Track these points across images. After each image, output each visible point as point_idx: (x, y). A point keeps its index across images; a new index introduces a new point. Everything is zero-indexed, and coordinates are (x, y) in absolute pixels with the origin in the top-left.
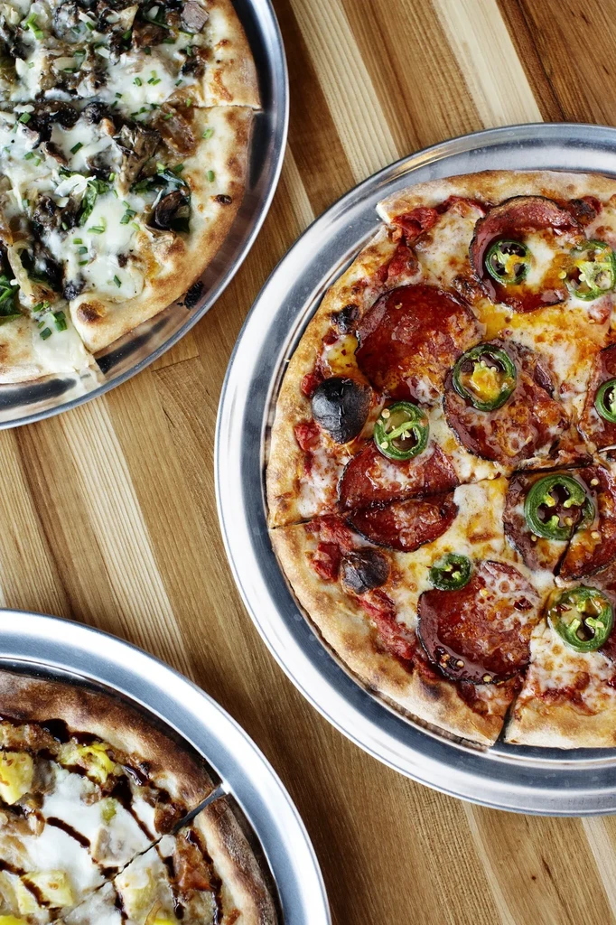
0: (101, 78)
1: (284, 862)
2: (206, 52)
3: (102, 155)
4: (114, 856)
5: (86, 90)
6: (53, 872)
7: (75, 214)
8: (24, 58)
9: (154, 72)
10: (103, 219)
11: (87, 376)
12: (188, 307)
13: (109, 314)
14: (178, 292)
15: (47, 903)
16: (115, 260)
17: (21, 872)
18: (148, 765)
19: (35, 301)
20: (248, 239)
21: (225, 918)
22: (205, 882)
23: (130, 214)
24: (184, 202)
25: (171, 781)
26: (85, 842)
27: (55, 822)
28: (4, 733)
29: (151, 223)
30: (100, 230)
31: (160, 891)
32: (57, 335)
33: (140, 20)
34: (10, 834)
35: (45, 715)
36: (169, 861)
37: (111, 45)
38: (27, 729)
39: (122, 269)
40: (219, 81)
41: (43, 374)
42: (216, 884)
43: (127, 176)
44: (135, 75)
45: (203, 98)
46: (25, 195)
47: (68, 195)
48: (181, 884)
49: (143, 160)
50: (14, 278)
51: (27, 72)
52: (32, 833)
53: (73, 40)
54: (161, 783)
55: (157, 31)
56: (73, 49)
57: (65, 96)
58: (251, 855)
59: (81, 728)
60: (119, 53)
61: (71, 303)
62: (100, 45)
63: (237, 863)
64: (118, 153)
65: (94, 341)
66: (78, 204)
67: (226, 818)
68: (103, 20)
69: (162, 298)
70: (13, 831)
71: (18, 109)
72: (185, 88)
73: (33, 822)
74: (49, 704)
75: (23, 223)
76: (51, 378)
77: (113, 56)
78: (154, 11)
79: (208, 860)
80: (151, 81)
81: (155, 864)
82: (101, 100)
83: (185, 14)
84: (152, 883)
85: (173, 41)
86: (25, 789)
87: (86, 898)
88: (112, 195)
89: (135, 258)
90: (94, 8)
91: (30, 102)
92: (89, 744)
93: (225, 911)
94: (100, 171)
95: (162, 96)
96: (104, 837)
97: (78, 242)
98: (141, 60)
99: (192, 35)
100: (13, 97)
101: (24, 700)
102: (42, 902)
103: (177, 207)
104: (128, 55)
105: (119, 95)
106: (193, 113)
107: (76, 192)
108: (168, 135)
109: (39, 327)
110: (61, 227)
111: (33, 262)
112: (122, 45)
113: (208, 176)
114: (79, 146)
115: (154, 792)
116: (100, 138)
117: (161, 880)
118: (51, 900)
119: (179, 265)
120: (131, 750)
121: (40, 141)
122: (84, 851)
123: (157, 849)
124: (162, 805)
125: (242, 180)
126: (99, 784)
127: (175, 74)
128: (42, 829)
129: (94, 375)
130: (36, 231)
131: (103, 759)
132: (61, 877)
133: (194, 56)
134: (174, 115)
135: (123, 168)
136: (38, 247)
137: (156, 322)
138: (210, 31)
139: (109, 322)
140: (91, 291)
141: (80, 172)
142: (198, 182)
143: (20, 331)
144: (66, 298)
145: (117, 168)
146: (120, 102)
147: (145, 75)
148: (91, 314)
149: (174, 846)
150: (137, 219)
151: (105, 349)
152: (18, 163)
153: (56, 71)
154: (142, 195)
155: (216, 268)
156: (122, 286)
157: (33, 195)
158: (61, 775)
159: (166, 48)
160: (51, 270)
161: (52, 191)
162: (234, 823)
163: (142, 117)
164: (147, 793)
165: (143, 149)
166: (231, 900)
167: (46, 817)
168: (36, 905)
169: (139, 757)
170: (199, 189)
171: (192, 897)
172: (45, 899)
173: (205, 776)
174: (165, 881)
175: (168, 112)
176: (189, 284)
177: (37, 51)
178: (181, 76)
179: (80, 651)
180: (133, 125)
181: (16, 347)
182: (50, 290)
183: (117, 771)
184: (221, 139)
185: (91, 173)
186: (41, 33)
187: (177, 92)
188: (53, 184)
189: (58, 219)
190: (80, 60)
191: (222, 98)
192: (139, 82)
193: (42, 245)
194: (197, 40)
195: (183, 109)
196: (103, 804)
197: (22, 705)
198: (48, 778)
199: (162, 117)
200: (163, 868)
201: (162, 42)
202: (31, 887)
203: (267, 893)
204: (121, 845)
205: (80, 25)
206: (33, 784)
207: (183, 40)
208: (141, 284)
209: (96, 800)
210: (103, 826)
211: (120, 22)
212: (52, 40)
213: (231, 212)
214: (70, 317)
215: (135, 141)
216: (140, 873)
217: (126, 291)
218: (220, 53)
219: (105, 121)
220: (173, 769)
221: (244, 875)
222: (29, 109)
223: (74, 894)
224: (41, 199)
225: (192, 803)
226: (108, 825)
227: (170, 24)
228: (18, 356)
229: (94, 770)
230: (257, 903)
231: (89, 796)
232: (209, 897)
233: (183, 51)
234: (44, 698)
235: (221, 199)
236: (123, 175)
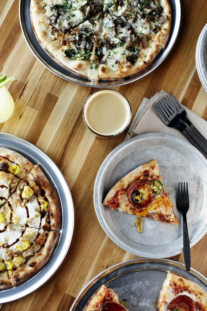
0: (135, 21)
1: (58, 254)
2: (160, 29)
3: (125, 38)
4: (31, 224)
5: (130, 21)
6: (18, 216)
7: (112, 46)
8: (121, 6)
9: (147, 27)
10: (118, 52)
11: (95, 82)
12: (124, 80)
13: (107, 72)
14: (124, 76)
15: (11, 220)
16: (115, 61)
17: (12, 210)
18: (52, 214)
19: (93, 60)
20: (145, 74)
21: (39, 253)
22: (41, 244)
23: (124, 54)
24: (137, 58)
25: (53, 221)
26: (28, 217)
27: (27, 208)
28: (33, 184)
29: (127, 58)
30: (115, 53)
31: (33, 237)
32: (94, 70)
33: (150, 13)
34: (17, 202)
35: (43, 188)
36: (39, 234)
37: (141, 15)
38: (38, 187)
39: (115, 64)
40: (159, 37)
41: (86, 76)
42: (43, 246)
43: (128, 45)
44: (142, 25)
45: (154, 38)
46: (104, 36)
47: (113, 42)
48: (37, 240)
49: (133, 44)
50: (92, 52)
51: (120, 10)
52: (21, 206)
53: (134, 9)
54: (51, 220)
55: (152, 18)
56: (133, 11)
57: (125, 20)
58: (54, 247)
59: (47, 197)
60: (142, 18)
61: (100, 65)
62: (139, 14)
63: (50, 246)
64: (129, 39)
65: (101, 75)
66: (114, 45)
67: (56, 237)
68: (143, 9)
69: (120, 75)
70: (18, 202)
71: (113, 17)
72: (151, 34)
73: (23, 204)
74: (46, 187)
75: (100, 41)
76: (87, 78)
77: (140, 18)
78: (154, 13)
79: (46, 241)
80: (145, 28)
81: (36, 232)
82: (132, 26)
83: (160, 18)
84: (32, 235)
85: (155, 22)
86: (27, 197)
87: (19, 226)
88: (122, 47)
89: (119, 63)
90: (142, 5)
91: (117, 17)
92: (46, 201)
93: (40, 252)
94: (123, 41)
95: (145, 33)
96: (32, 219)
97: (110, 53)
98: (146, 22)
99: (159, 23)
100: (114, 13)
101: (42, 182)
102: (11, 219)
103: (134, 58)
104: (143, 20)
105: (136, 27)
106: (149, 40)
107: (115, 42)
108: (142, 42)
109: (91, 66)
110: (108, 48)
111: (98, 51)
112: (143, 16)
113: (145, 56)
114: (122, 33)
115: (48, 220)
116: (127, 34)
117: (34, 236)
118: (13, 220)
119: (128, 71)
120: (52, 209)
121: (114, 27)
122: (27, 218)
123: (39, 230)
124: (47, 224)
125: (151, 61)
126: (41, 209)
127: (151, 30)
128: (23, 207)
129: (96, 82)
130: (102, 45)
131: (46, 206)
132: (18, 218)
133: (157, 28)
134: (145, 38)
135: (128, 43)
136: (100, 49)
137: (116, 79)
138: (164, 25)
139: (106, 73)
140: (106, 65)
141: (119, 38)
142: (142, 56)
143: (87, 64)
144: (100, 63)
145: (127, 43)
146: (136, 28)
147: (144, 26)
148: (104, 70)
149: (43, 232)
150: (125, 56)
151: (102, 78)
152: (107, 28)
153: (126, 13)
154: (129, 51)
155: (135, 76)
156: (113, 68)
157: (106, 37)
158: (36, 201)
159: (152, 23)
160: (100, 55)
161: (110, 39)
162: (56, 239)
163: (138, 35)
164: (47, 219)
165: (135, 41)
166: (42, 251)
167: (26, 206)
168: (9, 218)
169: (52, 212)
170: (141, 57)
171: (37, 244)
172: (12, 219)
173: (59, 226)
174: (35, 237)
175: (144, 37)
176: (127, 76)
177: (125, 7)
178: (152, 31)
179: (60, 183)
180: (135, 36)
181: (84, 67)
182: (98, 59)
183: (46, 210)
184: (152, 49)
185: (121, 40)
186: (128, 3)
187: (149, 34)
188: (111, 37)
189: (108, 45)
190: (133, 14)
191: (158, 41)
192: (142, 27)
193: (102, 49)
194: (159, 25)
195: (148, 38)
196: (38, 213)
197: (41, 182)
198: (33, 199)
199: (142, 37)
200: (37, 234)
201: (152, 21)
202: (11, 214)
203: (50, 256)
204: (34, 223)
205: (137, 7)
206: (30, 198)
207: (157, 23)
208: (117, 70)
209: (37, 212)
210: (34, 217)
211: (146, 11)
212: (129, 6)
213: (145, 66)
214: (99, 67)
215: (134, 39)
216: (33, 231)
217: (113, 69)
218: (163, 31)
219: (130, 31)
220: (55, 220)
221: (49, 249)
222: (115, 18)
223: (18, 223)
224: (107, 39)
225: (53, 228)
226: (35, 218)
227: (156, 18)
228: (83, 69)
229: (42, 206)
230: (46, 256)
231: (37, 210)
232: (39, 246)
233: (155, 26)
234: (46, 185)
235: (145, 62)
236: (127, 45)
